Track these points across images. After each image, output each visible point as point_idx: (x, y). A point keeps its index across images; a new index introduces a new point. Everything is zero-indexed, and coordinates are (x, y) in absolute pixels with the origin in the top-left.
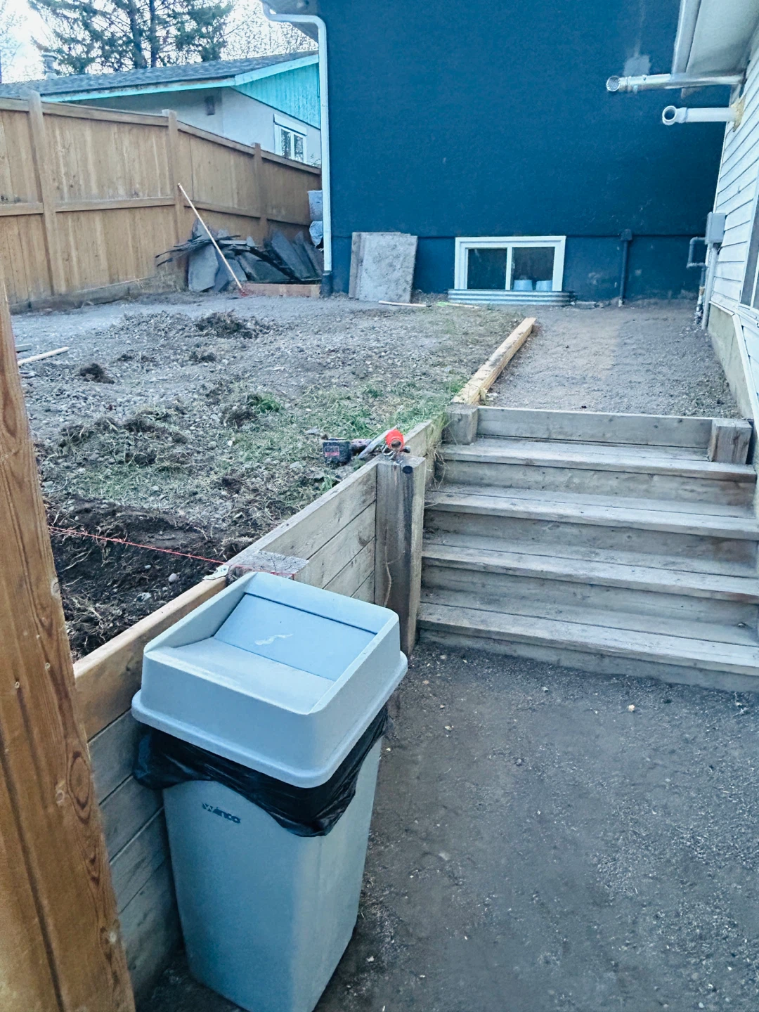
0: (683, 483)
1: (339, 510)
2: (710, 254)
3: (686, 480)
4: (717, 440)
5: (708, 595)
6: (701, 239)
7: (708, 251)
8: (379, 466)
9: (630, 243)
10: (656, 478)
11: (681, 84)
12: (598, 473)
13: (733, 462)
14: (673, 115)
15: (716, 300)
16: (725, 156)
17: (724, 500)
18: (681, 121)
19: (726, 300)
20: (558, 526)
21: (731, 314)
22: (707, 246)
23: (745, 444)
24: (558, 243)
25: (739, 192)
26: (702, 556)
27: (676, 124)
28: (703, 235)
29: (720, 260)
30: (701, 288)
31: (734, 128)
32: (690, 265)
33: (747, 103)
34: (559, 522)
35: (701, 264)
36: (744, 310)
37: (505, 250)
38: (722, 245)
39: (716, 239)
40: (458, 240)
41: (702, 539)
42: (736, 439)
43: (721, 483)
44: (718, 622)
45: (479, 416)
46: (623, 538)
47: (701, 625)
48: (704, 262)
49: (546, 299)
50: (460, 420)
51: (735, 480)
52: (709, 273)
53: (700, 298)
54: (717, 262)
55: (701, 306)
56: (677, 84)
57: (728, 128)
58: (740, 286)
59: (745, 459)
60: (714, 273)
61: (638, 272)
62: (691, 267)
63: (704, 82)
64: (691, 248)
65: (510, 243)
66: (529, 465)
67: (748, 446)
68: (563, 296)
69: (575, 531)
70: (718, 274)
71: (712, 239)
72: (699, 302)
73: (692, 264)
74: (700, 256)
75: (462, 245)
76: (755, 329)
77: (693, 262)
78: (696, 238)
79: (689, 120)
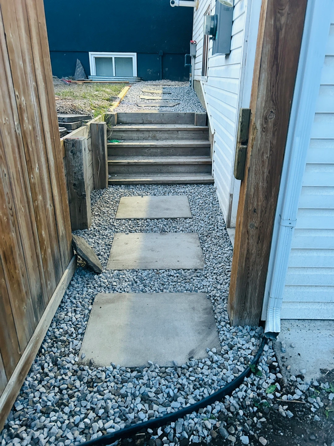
2: (192, 60)
4: (196, 118)
5: (196, 163)
6: (189, 55)
8: (91, 124)
9: (162, 57)
12: (161, 132)
13: (202, 125)
14: (174, 3)
15: (195, 78)
16: (194, 23)
17: (200, 137)
18: (177, 5)
19: (198, 76)
21: (200, 81)
22: (191, 57)
23: (205, 119)
24: (134, 56)
27: (175, 6)
28: (189, 53)
29: (196, 63)
30: (190, 74)
31: (197, 10)
35: (189, 65)
36: (203, 78)
37: (112, 58)
38: (196, 56)
39: (194, 54)
42: (202, 118)
45: (118, 115)
46: (171, 151)
48: (191, 64)
49: (131, 80)
50: (111, 116)
51: (202, 130)
52: (193, 67)
53: (190, 78)
54: (195, 64)
55: (191, 81)
57: (195, 9)
58: (201, 70)
59: (205, 124)
61: (167, 69)
62: (186, 66)
64: (185, 58)
65: (113, 55)
66: (138, 130)
68: (138, 79)
69: (156, 150)
70: (195, 68)
71: (192, 54)
72: (190, 80)
73: (186, 65)
74: (189, 61)
75: (92, 56)
76: (206, 83)
77: (187, 64)
78: (187, 54)
79: (180, 5)
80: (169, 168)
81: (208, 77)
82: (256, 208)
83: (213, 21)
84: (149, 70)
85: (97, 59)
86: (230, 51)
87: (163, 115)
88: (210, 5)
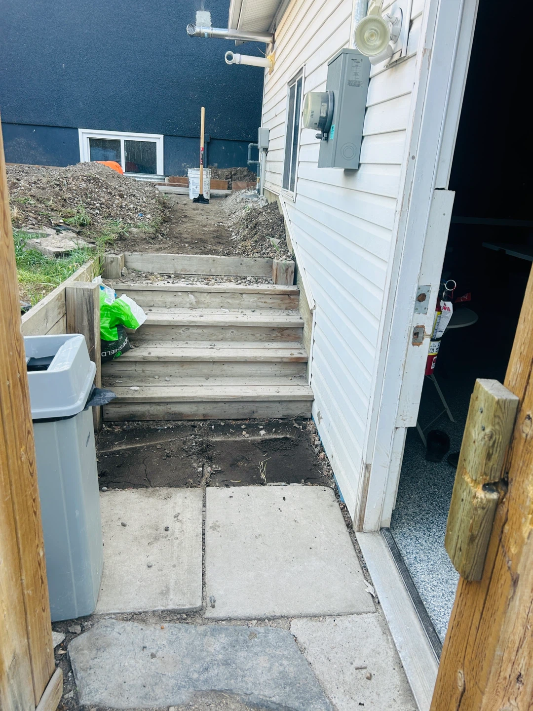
0: (260, 298)
1: (46, 317)
2: (261, 154)
3: (261, 296)
4: (277, 270)
5: (279, 360)
6: (255, 144)
7: (260, 153)
8: (67, 289)
9: (209, 144)
10: (244, 295)
11: (235, 37)
12: (210, 294)
13: (286, 284)
14: (232, 59)
15: (268, 186)
16: (266, 90)
17: (284, 306)
18: (237, 62)
19: (274, 186)
20: (189, 329)
21: (278, 195)
22: (259, 149)
23: (292, 273)
24: (158, 140)
25: (276, 116)
26: (274, 340)
27: (234, 64)
28: (257, 142)
29: (268, 160)
30: (258, 178)
31: (270, 73)
32: (250, 162)
33: (277, 57)
34: (187, 327)
35: (256, 162)
36: (285, 192)
37: (119, 141)
38: (269, 150)
39: (265, 145)
40: (80, 131)
41: (273, 329)
42: (287, 269)
43: (280, 296)
44: (286, 376)
45: (125, 259)
46: (228, 333)
47: (278, 378)
48: (258, 160)
50: (112, 262)
51: (288, 294)
52: (262, 167)
53: (257, 185)
54: (266, 161)
55: (259, 190)
56: (232, 37)
57: (266, 71)
58: (282, 177)
59: (292, 282)
60: (265, 168)
62: (250, 164)
63: (249, 38)
64: (249, 150)
65: (123, 137)
66: (165, 290)
67: (293, 274)
69: (199, 331)
70: (268, 169)
71: (262, 145)
72: (257, 188)
73: (251, 162)
74: (255, 156)
75: (84, 136)
76: (292, 204)
77: (251, 160)
78: (252, 144)
79: (242, 63)
80: (225, 367)
81: (297, 194)
82: (523, 673)
83: (325, 105)
84: (185, 165)
85: (93, 142)
86: (360, 165)
87: (214, 261)
88: (302, 67)
